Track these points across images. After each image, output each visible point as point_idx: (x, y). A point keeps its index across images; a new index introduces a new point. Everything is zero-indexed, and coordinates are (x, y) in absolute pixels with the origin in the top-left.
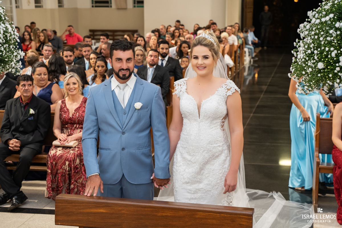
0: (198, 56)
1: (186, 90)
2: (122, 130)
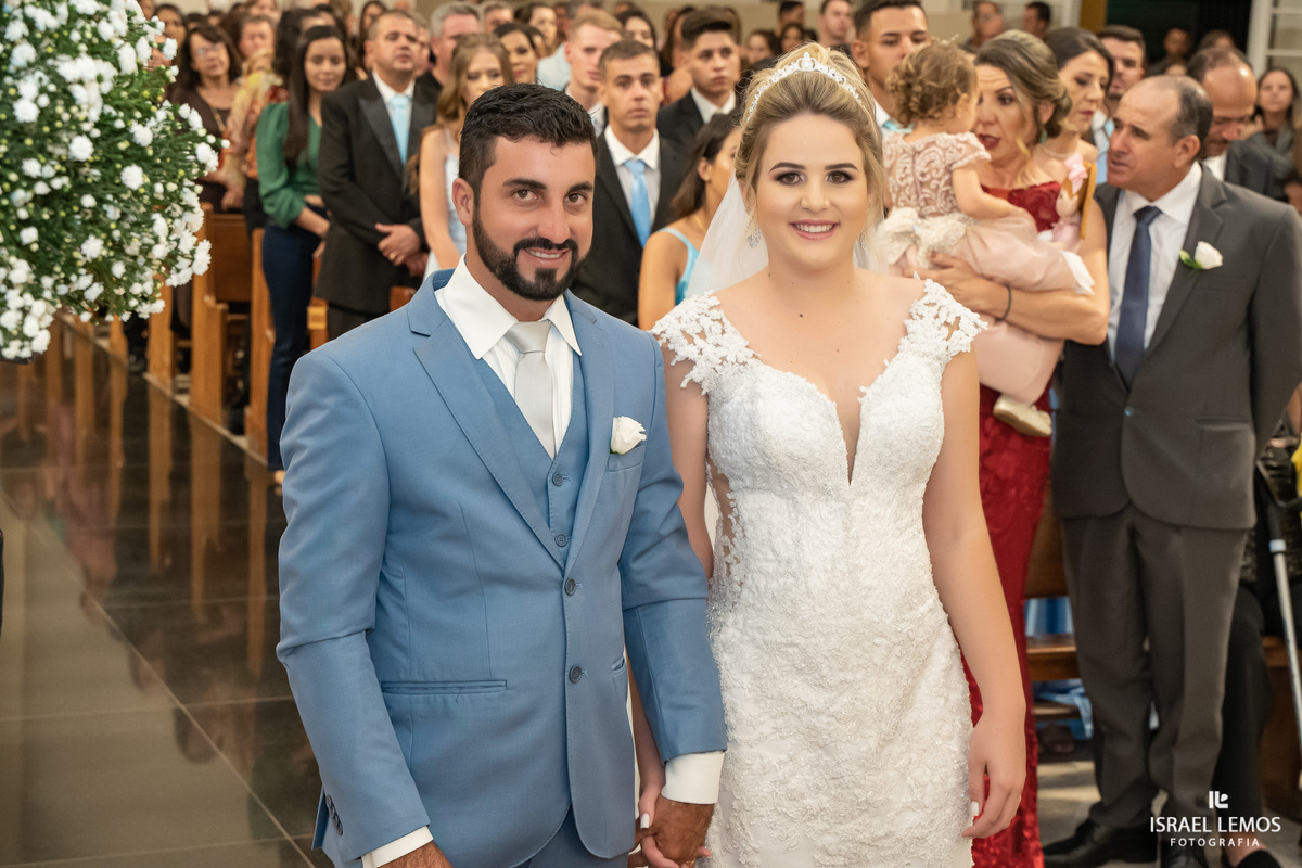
1: (751, 352)
2: (563, 572)
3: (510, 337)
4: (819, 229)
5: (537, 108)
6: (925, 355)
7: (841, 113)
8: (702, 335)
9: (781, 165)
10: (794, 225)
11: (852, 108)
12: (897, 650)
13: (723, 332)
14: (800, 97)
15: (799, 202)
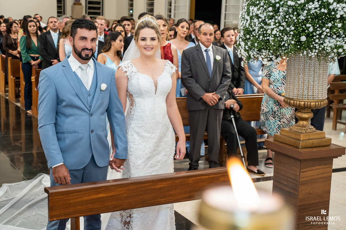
0: (146, 38)
1: (137, 71)
2: (90, 112)
3: (80, 67)
4: (149, 49)
5: (86, 23)
6: (168, 72)
7: (153, 28)
8: (128, 67)
9: (142, 38)
10: (145, 48)
11: (155, 27)
12: (164, 127)
13: (132, 67)
14: (145, 25)
15: (146, 44)
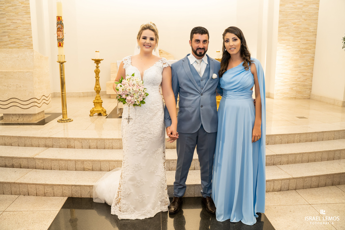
3: (196, 61)
4: (148, 46)
7: (153, 30)
9: (144, 36)
10: (144, 45)
14: (148, 27)
15: (145, 42)
